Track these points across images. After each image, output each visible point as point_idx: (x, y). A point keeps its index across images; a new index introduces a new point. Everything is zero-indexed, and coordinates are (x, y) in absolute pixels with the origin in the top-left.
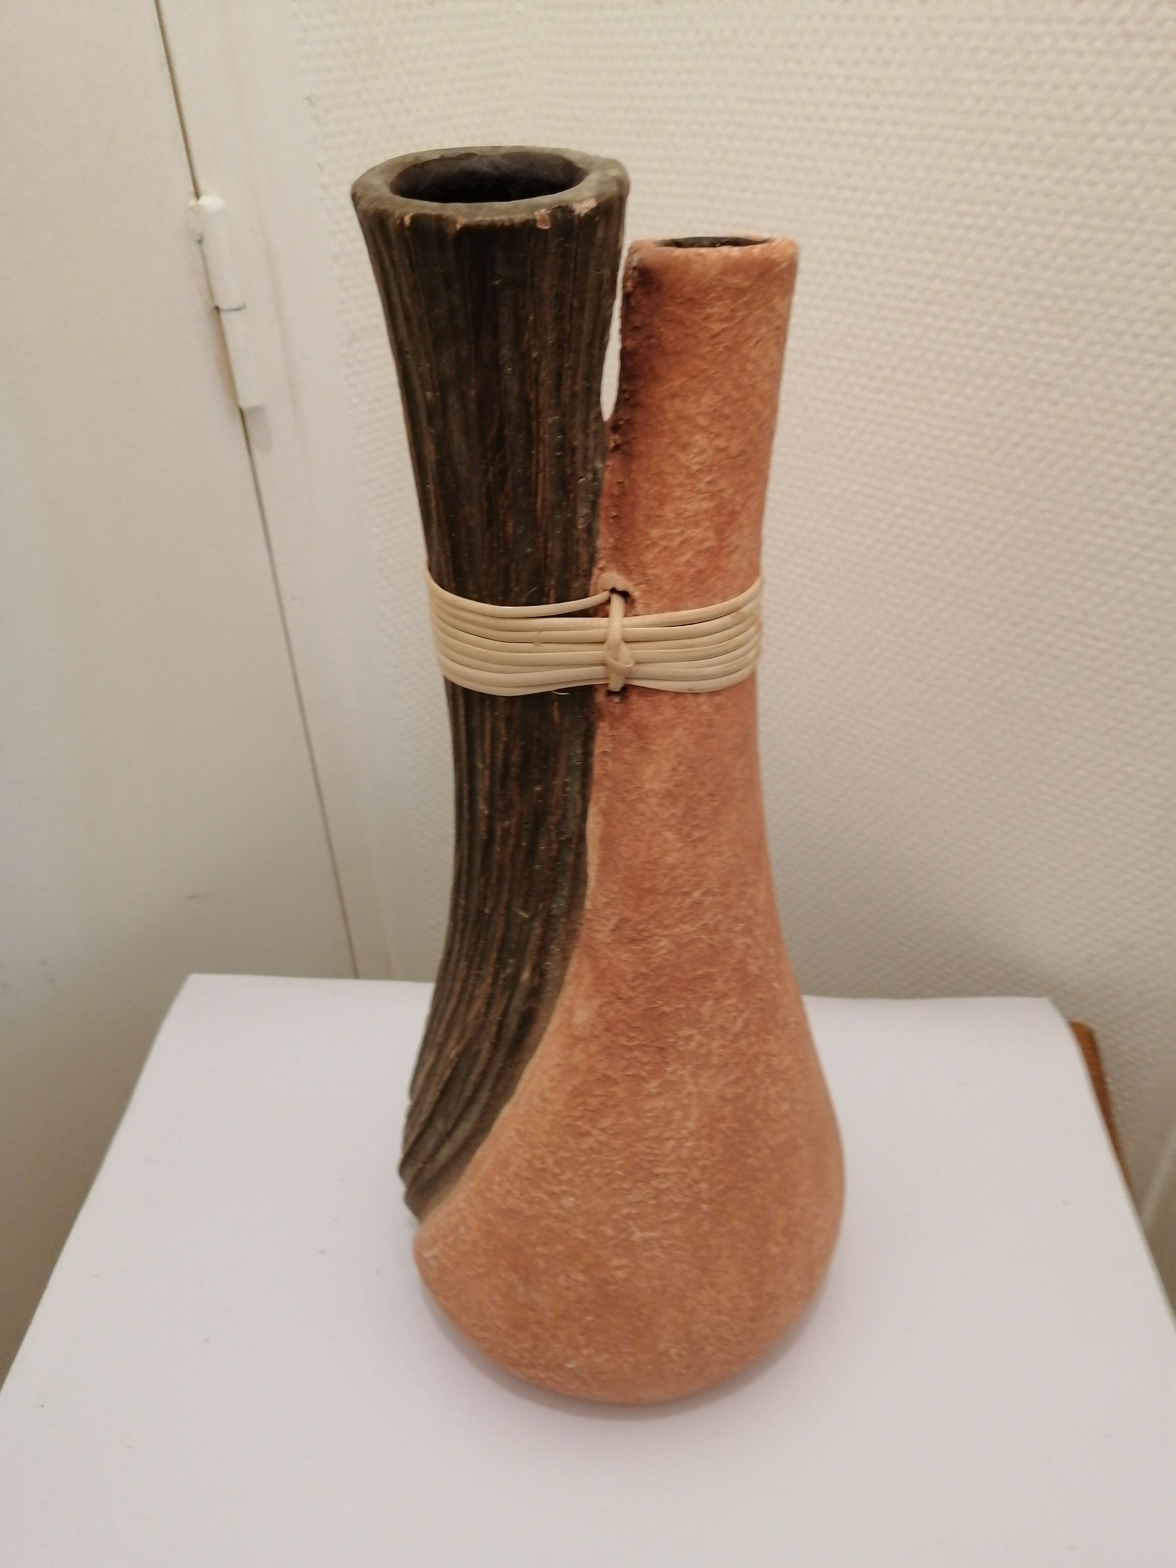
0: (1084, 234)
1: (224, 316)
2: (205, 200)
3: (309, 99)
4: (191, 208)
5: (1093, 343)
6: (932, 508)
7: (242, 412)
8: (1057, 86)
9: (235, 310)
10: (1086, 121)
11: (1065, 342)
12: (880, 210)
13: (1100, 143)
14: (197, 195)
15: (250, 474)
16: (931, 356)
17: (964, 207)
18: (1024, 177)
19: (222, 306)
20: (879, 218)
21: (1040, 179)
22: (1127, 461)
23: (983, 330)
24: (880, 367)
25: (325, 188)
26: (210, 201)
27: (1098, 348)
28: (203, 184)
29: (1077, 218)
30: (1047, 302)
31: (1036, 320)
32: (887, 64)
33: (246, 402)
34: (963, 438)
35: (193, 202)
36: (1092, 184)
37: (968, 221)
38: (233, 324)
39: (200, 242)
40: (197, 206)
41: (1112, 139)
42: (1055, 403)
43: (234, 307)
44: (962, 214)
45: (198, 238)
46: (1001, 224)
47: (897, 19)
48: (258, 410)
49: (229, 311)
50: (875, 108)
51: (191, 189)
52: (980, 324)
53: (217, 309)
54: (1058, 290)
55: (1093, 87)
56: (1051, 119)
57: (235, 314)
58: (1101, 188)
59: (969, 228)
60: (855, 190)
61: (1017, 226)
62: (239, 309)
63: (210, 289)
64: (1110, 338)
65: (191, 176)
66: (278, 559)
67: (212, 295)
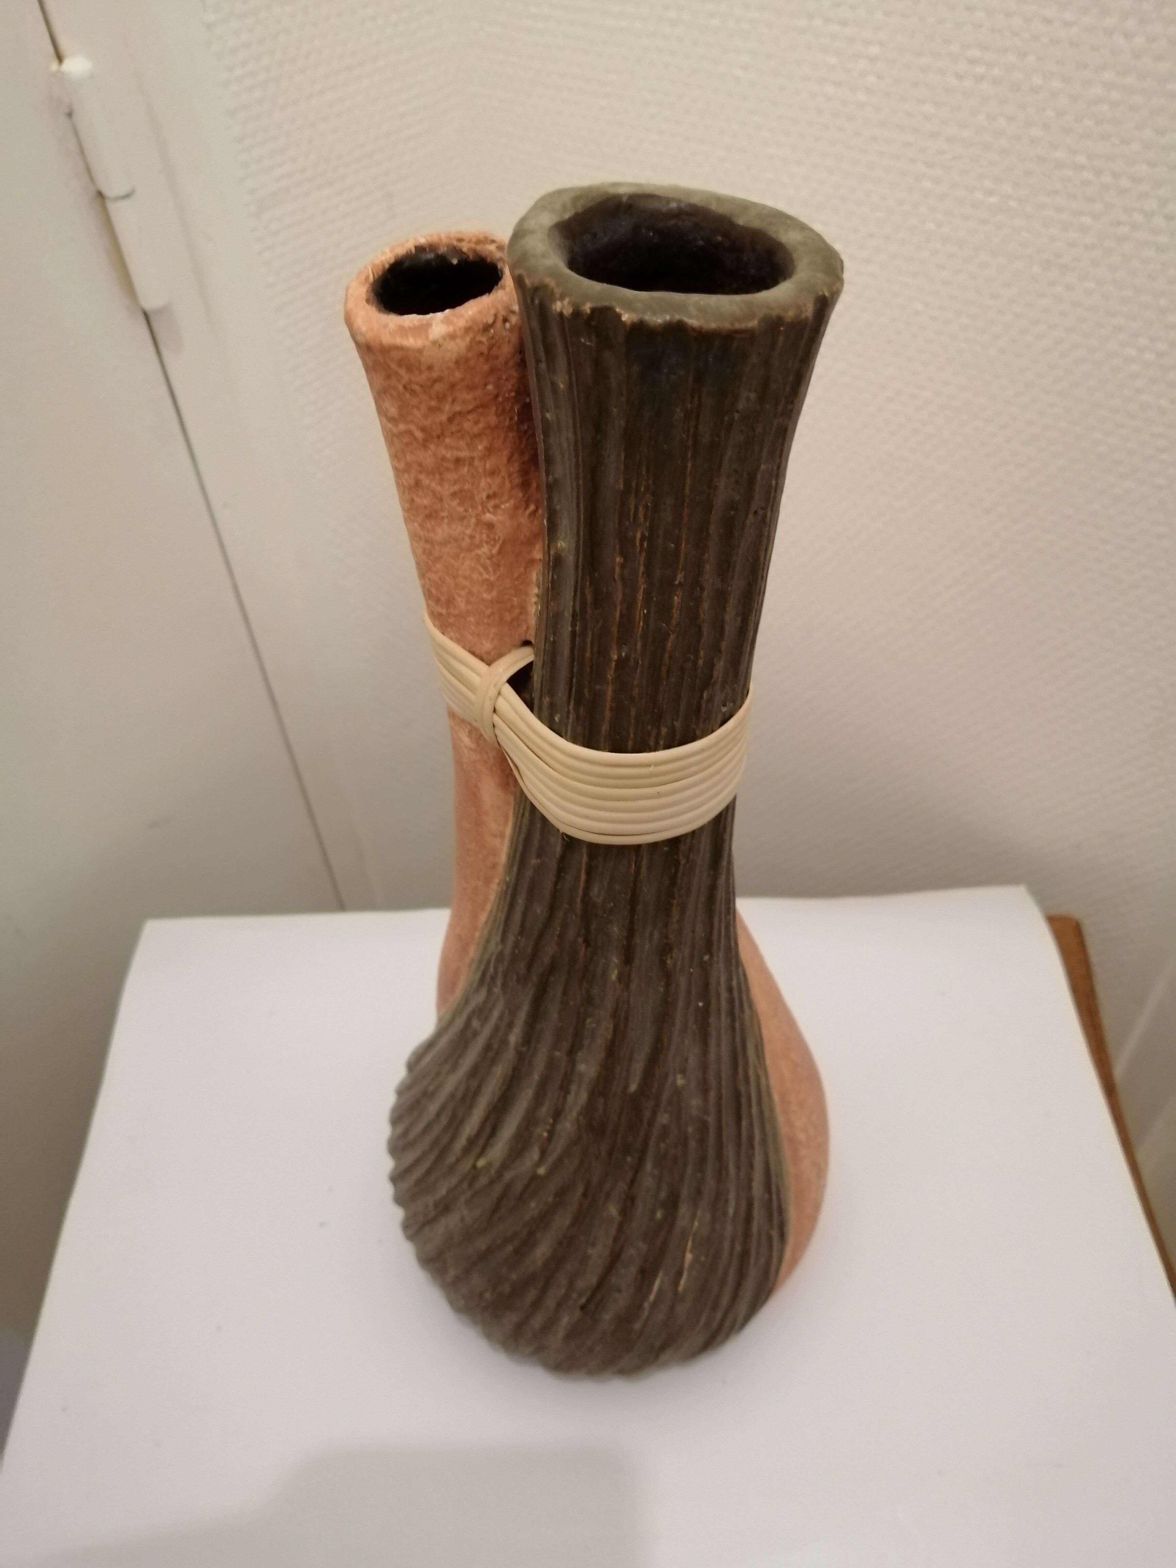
0: (1115, 95)
1: (112, 207)
2: (68, 65)
4: (54, 74)
5: (1118, 224)
7: (146, 316)
9: (124, 197)
11: (1086, 220)
12: (875, 50)
14: (60, 58)
15: (161, 378)
16: (930, 226)
17: (975, 53)
18: (1047, 21)
19: (107, 192)
20: (872, 60)
21: (1067, 25)
22: (1149, 356)
23: (993, 200)
26: (75, 65)
27: (1124, 230)
28: (65, 44)
29: (1108, 75)
30: (1068, 173)
31: (1055, 193)
33: (151, 301)
34: (964, 320)
35: (54, 66)
36: (1128, 36)
37: (980, 70)
38: (121, 213)
39: (70, 115)
40: (60, 71)
42: (1070, 288)
43: (123, 194)
44: (972, 61)
45: (67, 111)
46: (1017, 76)
48: (164, 310)
49: (117, 198)
51: (51, 49)
52: (990, 193)
53: (100, 195)
54: (1081, 159)
57: (120, 201)
58: (1139, 41)
59: (980, 79)
60: (844, 23)
61: (1037, 80)
62: (127, 196)
63: (89, 171)
64: (1139, 218)
65: (48, 34)
66: (203, 468)
67: (92, 179)
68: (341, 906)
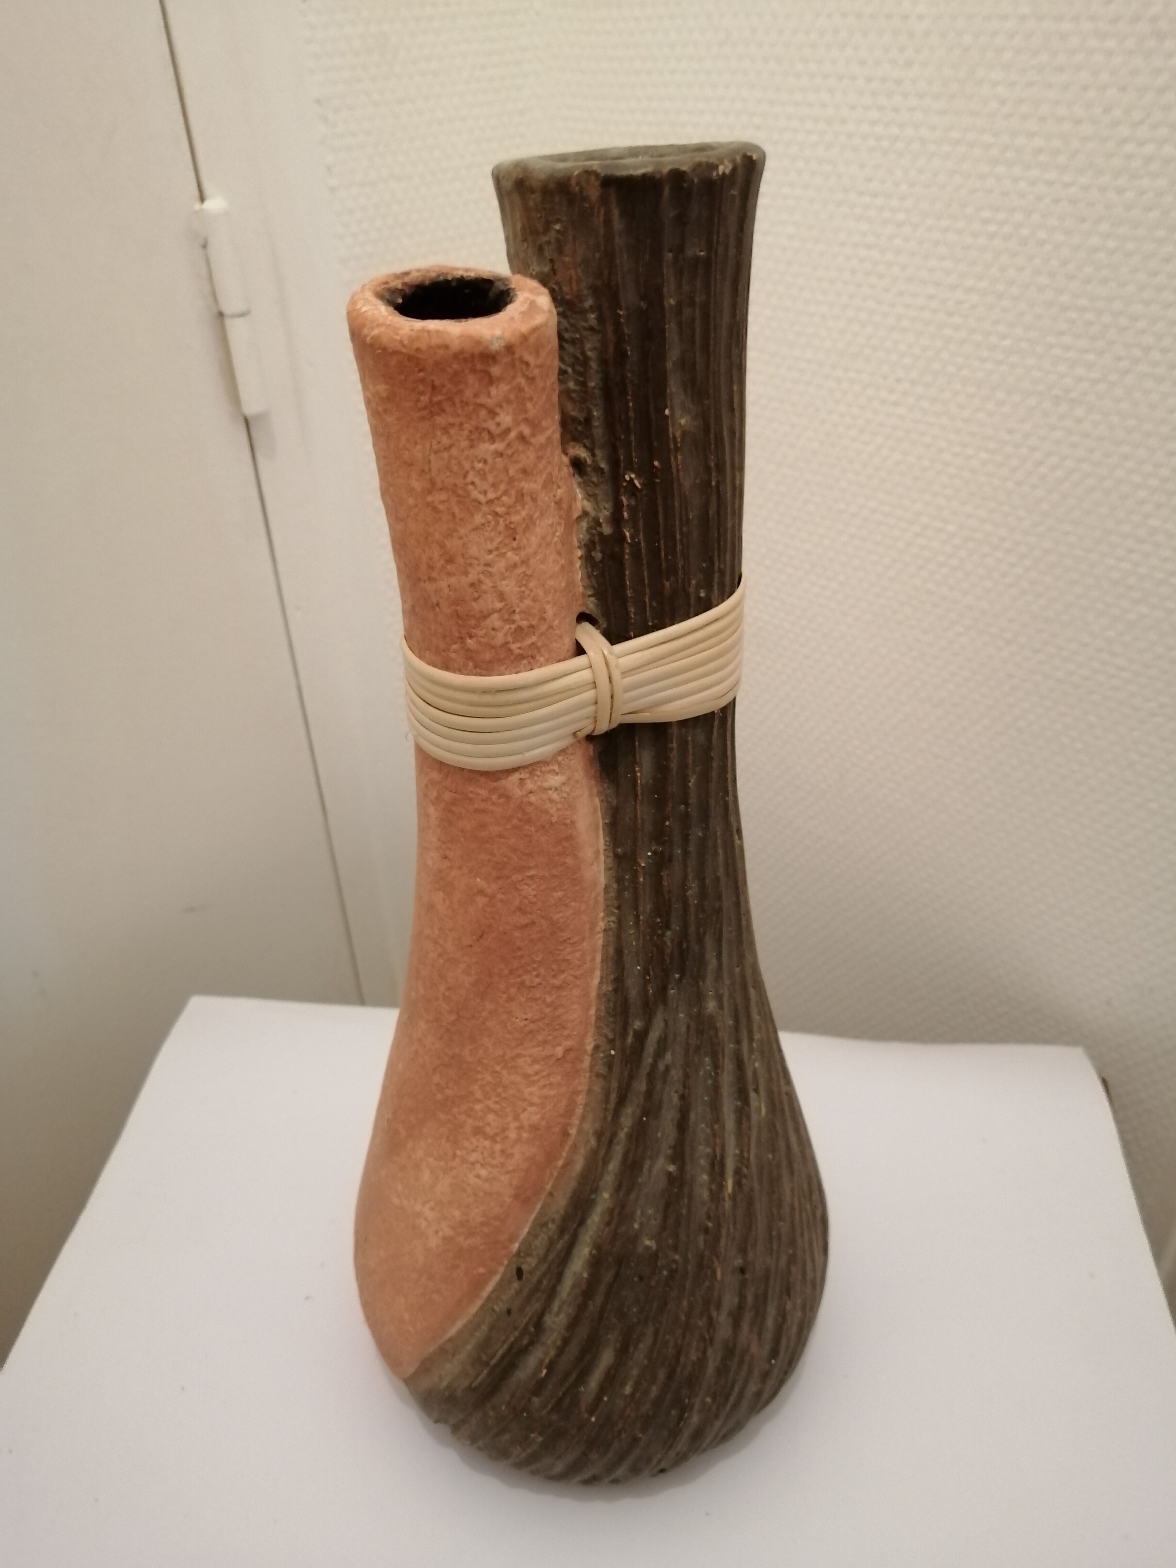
0: (1111, 244)
1: (228, 322)
2: (209, 205)
3: (318, 101)
4: (196, 213)
5: (1119, 359)
6: (951, 528)
7: (246, 419)
8: (1085, 88)
9: (239, 316)
10: (1115, 124)
11: (1091, 357)
12: (901, 217)
13: (1129, 148)
14: (202, 199)
15: (254, 482)
16: (951, 369)
17: (987, 214)
18: (1050, 183)
19: (226, 311)
20: (899, 224)
21: (1067, 185)
22: (1154, 482)
23: (1007, 343)
24: (899, 381)
25: (333, 190)
26: (214, 204)
27: (1124, 364)
28: (207, 187)
29: (1104, 227)
30: (1073, 315)
31: (1062, 333)
32: (909, 64)
33: (251, 407)
34: (984, 455)
35: (197, 206)
36: (1120, 191)
37: (992, 228)
38: (236, 330)
39: (205, 246)
40: (201, 210)
41: (1141, 144)
42: (1079, 421)
43: (240, 312)
44: (986, 221)
45: (203, 243)
46: (1025, 232)
47: (921, 17)
48: (263, 417)
49: (234, 316)
50: (896, 110)
51: (196, 192)
52: (1004, 337)
53: (221, 315)
54: (1083, 302)
55: (1124, 89)
56: (1078, 122)
57: (238, 320)
58: (1130, 195)
59: (993, 236)
60: (875, 195)
61: (1042, 234)
62: (242, 315)
63: (214, 293)
64: (1137, 353)
65: (195, 179)
66: (281, 568)
67: (215, 300)
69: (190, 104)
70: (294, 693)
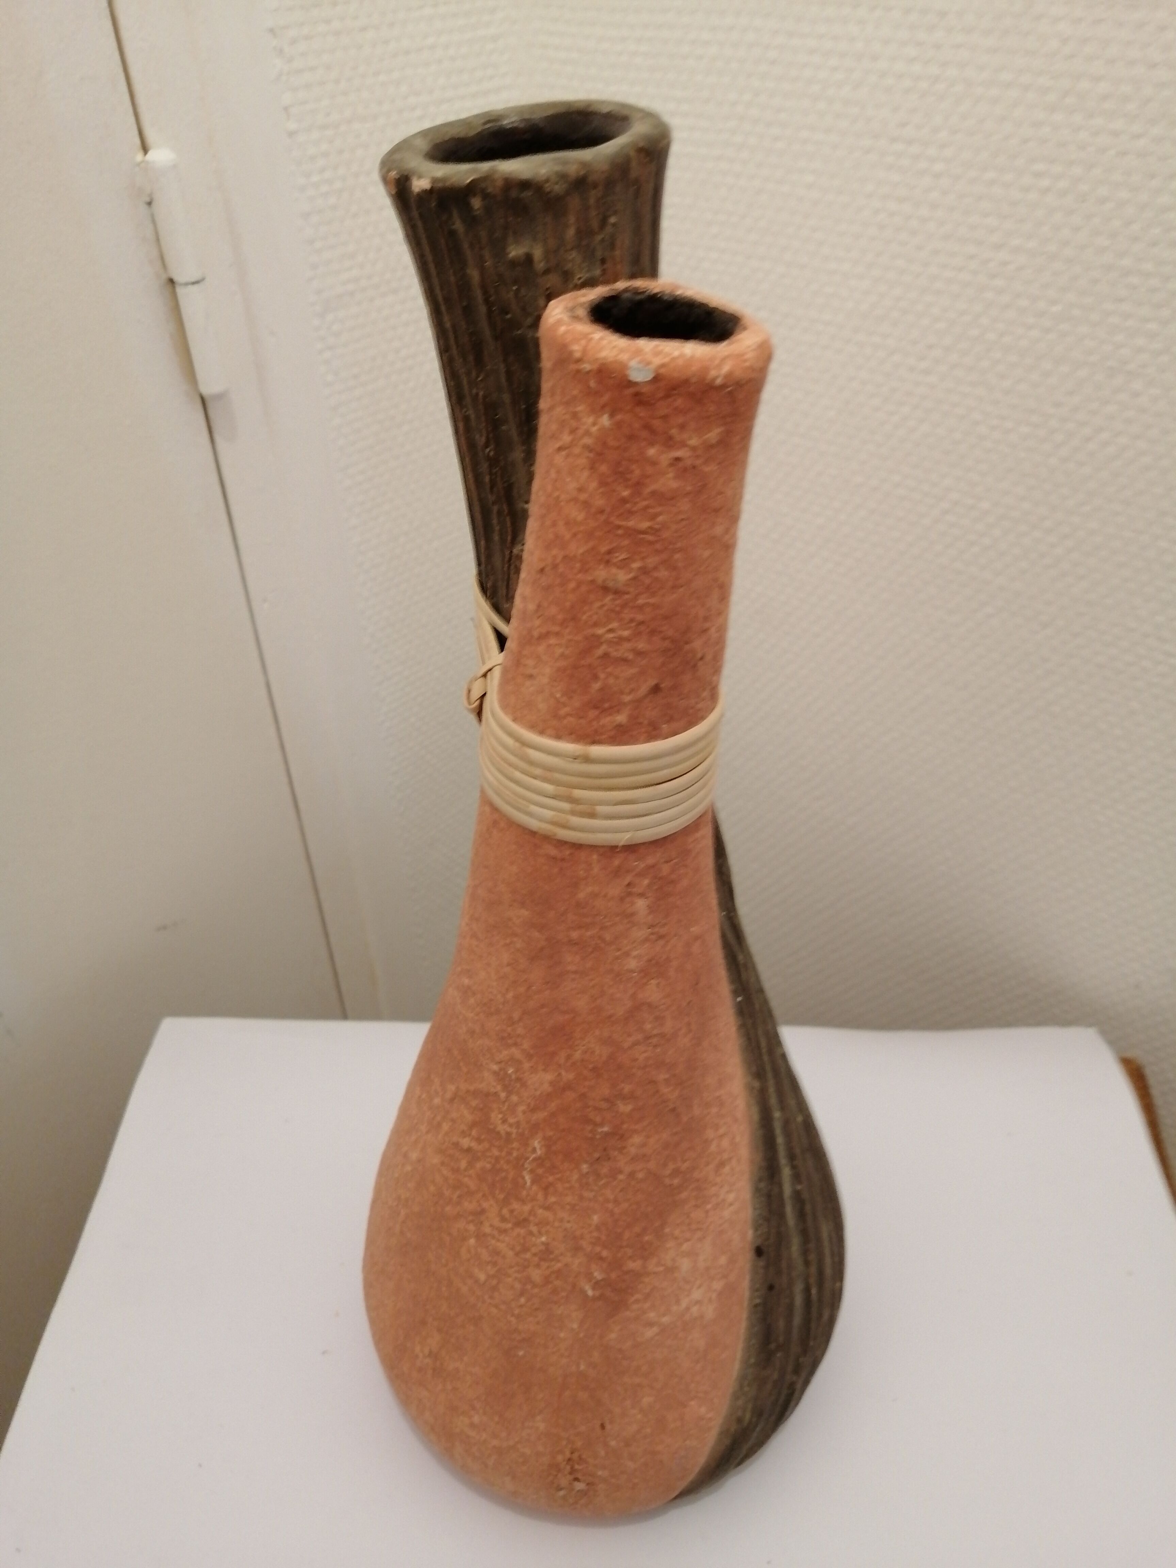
1: (180, 291)
2: (152, 155)
4: (139, 164)
6: (985, 505)
7: (203, 400)
9: (194, 283)
11: (1153, 326)
12: (939, 167)
14: (145, 149)
15: (213, 466)
16: (991, 336)
17: (1039, 167)
18: (1116, 134)
19: (177, 278)
20: (937, 176)
21: (1138, 136)
23: (1055, 309)
24: (930, 347)
25: (291, 134)
26: (160, 155)
28: (151, 135)
30: (1135, 280)
31: (1121, 300)
33: (208, 388)
34: (1024, 429)
35: (139, 157)
37: (1045, 183)
38: (189, 298)
39: (149, 204)
40: (144, 161)
42: (1136, 395)
43: (193, 280)
44: (1038, 175)
45: (148, 199)
46: (1084, 187)
48: (220, 397)
49: (187, 284)
50: (938, 47)
51: (137, 141)
52: (1052, 302)
53: (171, 281)
54: (1148, 266)
56: (1153, 66)
57: (190, 287)
59: (1046, 191)
60: (909, 142)
61: (1103, 191)
62: (197, 282)
63: (162, 258)
65: (136, 125)
66: (246, 559)
67: (164, 265)
68: (344, 1016)
69: (125, 35)
70: (263, 692)
